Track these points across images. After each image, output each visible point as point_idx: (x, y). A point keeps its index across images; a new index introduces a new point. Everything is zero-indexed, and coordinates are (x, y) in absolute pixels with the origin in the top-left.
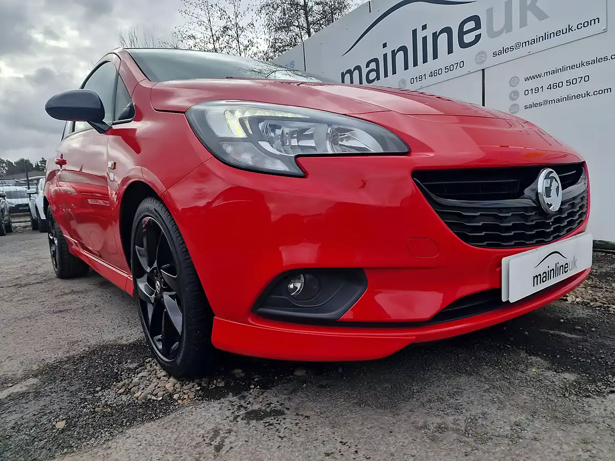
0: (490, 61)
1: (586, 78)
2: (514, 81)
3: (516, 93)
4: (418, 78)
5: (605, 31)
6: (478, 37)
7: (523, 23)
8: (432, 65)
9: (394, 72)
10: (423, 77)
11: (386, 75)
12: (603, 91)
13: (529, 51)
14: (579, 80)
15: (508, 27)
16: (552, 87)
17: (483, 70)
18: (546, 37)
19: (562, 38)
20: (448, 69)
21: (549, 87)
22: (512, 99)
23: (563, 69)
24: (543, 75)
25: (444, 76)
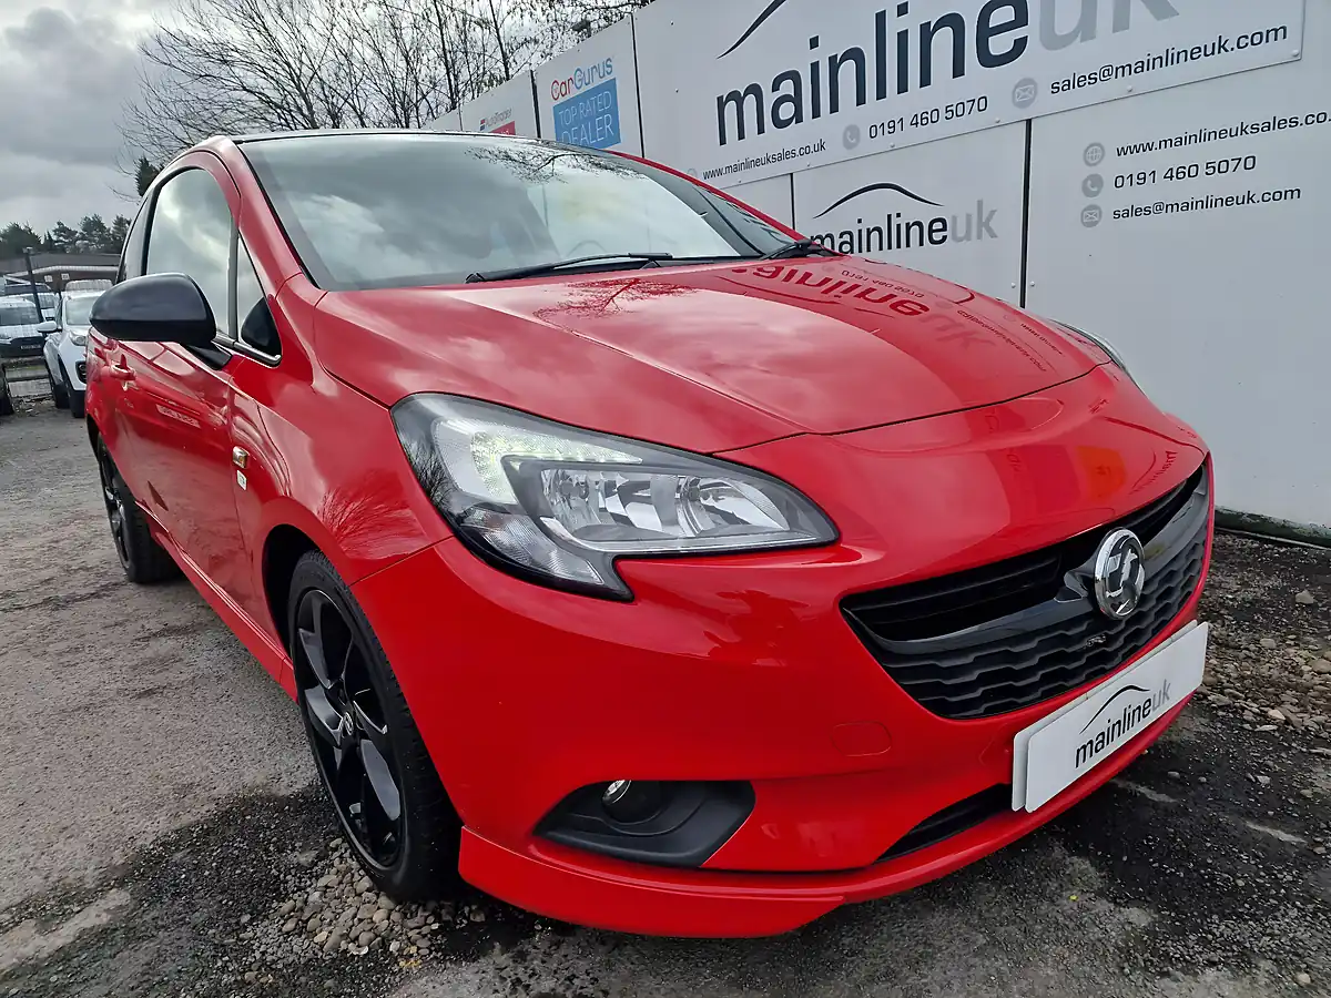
0: (1045, 102)
1: (1249, 163)
2: (1093, 153)
3: (1096, 181)
4: (886, 125)
5: (1297, 58)
6: (1020, 45)
7: (1121, 23)
8: (917, 99)
9: (834, 108)
10: (898, 126)
11: (816, 114)
12: (1282, 195)
13: (1130, 87)
14: (1232, 164)
15: (1086, 29)
16: (1174, 174)
17: (1029, 122)
18: (1169, 58)
19: (1204, 66)
20: (952, 112)
21: (1169, 175)
22: (1087, 193)
23: (1202, 137)
24: (1157, 145)
25: (943, 127)
